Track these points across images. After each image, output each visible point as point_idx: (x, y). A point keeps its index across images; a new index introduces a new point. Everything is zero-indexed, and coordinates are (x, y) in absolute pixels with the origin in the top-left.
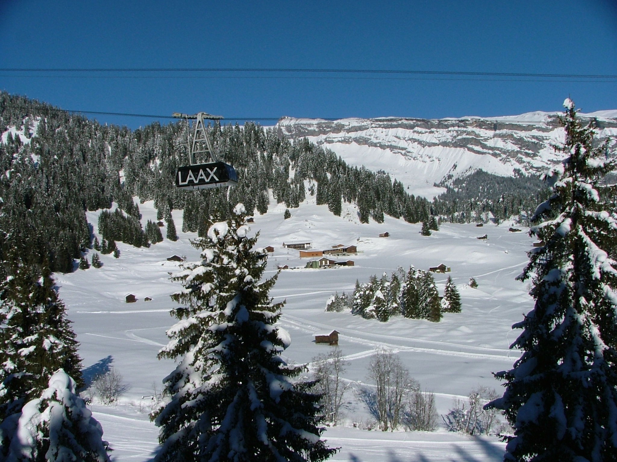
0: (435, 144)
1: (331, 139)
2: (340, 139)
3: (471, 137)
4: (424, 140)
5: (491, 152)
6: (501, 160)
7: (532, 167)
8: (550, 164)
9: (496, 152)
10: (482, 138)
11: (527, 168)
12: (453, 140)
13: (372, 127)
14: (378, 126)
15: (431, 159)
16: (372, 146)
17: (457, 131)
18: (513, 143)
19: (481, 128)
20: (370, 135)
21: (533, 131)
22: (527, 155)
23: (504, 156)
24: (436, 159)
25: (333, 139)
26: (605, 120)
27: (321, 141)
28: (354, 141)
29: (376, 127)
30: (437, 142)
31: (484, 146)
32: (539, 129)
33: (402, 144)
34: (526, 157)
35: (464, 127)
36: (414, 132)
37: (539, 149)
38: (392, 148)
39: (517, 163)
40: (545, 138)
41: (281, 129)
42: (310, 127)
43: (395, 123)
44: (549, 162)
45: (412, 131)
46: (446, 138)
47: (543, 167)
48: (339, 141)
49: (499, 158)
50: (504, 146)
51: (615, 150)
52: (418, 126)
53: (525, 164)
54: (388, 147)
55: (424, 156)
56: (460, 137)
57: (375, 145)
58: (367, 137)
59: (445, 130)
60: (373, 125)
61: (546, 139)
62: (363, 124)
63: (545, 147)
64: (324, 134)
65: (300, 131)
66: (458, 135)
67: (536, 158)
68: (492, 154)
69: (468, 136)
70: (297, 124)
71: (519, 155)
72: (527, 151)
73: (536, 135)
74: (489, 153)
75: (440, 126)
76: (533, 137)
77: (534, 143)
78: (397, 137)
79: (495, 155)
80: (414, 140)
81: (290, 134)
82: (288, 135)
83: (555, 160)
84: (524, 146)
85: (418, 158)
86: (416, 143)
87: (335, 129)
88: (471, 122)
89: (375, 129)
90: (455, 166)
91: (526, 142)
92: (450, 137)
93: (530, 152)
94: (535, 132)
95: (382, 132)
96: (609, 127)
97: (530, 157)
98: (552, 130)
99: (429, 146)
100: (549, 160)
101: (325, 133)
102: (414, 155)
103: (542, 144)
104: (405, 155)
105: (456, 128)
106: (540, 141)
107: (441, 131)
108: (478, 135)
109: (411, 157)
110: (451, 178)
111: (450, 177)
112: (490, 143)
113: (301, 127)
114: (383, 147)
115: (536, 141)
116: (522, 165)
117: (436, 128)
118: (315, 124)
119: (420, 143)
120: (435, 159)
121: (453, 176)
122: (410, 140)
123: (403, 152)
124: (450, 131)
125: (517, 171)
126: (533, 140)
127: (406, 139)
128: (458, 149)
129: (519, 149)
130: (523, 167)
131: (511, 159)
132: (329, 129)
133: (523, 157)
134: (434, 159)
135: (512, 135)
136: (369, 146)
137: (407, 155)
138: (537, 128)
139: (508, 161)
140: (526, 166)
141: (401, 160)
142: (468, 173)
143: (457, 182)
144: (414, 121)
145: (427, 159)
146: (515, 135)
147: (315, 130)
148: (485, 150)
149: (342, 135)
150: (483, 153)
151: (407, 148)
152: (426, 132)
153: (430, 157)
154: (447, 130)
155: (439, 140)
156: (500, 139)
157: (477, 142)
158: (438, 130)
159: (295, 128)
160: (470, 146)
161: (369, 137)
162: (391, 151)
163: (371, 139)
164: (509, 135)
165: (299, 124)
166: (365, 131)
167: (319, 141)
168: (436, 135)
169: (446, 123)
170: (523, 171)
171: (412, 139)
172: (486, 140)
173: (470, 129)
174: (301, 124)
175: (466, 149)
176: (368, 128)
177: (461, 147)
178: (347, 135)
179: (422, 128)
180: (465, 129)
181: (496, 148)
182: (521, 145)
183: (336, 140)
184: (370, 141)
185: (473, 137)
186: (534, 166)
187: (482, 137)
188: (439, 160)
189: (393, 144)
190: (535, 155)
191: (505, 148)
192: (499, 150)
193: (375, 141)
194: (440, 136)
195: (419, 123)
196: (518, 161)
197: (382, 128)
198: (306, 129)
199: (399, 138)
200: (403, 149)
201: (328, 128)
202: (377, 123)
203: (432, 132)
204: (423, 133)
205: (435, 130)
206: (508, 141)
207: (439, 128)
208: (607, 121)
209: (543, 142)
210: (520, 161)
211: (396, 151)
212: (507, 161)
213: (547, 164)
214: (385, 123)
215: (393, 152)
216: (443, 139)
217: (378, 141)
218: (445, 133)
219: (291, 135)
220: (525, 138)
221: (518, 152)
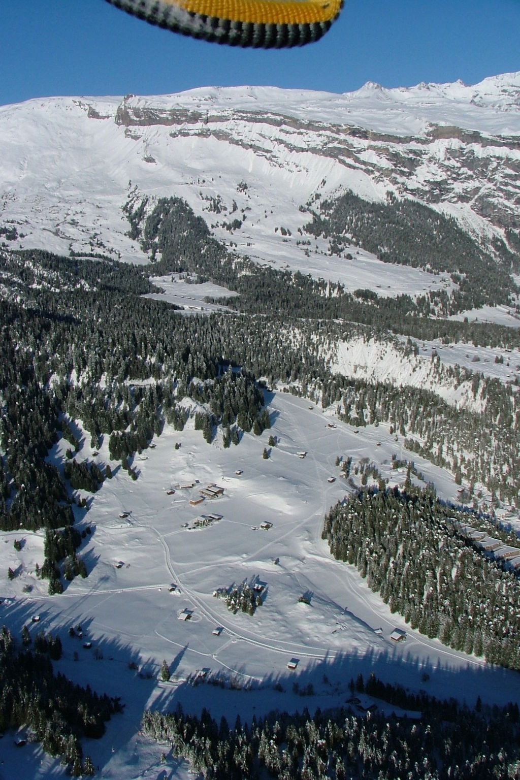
0: (303, 150)
1: (186, 131)
2: (197, 132)
3: (343, 147)
4: (292, 143)
5: (363, 167)
6: (373, 178)
7: (406, 189)
8: (426, 186)
9: (369, 169)
10: (355, 150)
11: (401, 190)
12: (323, 147)
13: (234, 119)
14: (240, 118)
15: (298, 169)
16: (233, 143)
17: (328, 137)
18: (388, 159)
19: (354, 136)
20: (231, 129)
21: (411, 143)
22: (402, 173)
23: (377, 174)
24: (304, 168)
25: (189, 131)
26: (488, 137)
27: (175, 133)
28: (213, 134)
29: (237, 119)
30: (306, 147)
31: (357, 160)
32: (418, 140)
33: (268, 145)
34: (401, 176)
35: (336, 133)
36: (281, 130)
37: (416, 166)
38: (256, 148)
39: (391, 184)
40: (423, 152)
41: (128, 113)
42: (162, 114)
43: (259, 117)
44: (425, 184)
45: (279, 128)
46: (316, 143)
47: (418, 188)
48: (195, 134)
49: (372, 176)
50: (378, 162)
51: (495, 174)
52: (285, 123)
53: (399, 185)
54: (251, 146)
55: (290, 163)
56: (330, 145)
57: (236, 143)
58: (227, 131)
59: (315, 132)
60: (235, 117)
61: (425, 154)
62: (223, 114)
63: (423, 163)
64: (178, 124)
65: (150, 117)
66: (329, 142)
67: (412, 177)
68: (365, 170)
69: (340, 146)
70: (146, 109)
71: (394, 175)
72: (402, 169)
73: (414, 148)
74: (361, 169)
75: (310, 127)
76: (411, 151)
77: (411, 159)
78: (261, 135)
79: (368, 172)
80: (281, 142)
81: (138, 119)
82: (136, 121)
83: (432, 180)
84: (399, 163)
85: (284, 165)
86: (283, 145)
87: (191, 118)
88: (344, 127)
89: (236, 121)
90: (324, 182)
91: (402, 157)
92: (320, 143)
93: (406, 170)
94: (414, 146)
95: (245, 127)
96: (492, 145)
97: (406, 176)
98: (432, 141)
99: (297, 151)
100: (425, 181)
101: (179, 122)
102: (280, 161)
103: (419, 160)
104: (269, 159)
105: (328, 133)
106: (418, 156)
107: (311, 133)
108: (352, 146)
109: (276, 162)
110: (319, 198)
111: (318, 196)
112: (363, 156)
113: (151, 113)
114: (246, 146)
115: (414, 157)
116: (396, 187)
117: (305, 129)
118: (168, 111)
119: (287, 145)
120: (302, 170)
121: (320, 195)
122: (276, 140)
123: (268, 155)
124: (320, 135)
125: (390, 194)
126: (411, 156)
127: (272, 139)
128: (329, 158)
129: (393, 167)
130: (397, 189)
131: (385, 178)
132: (184, 119)
133: (398, 176)
134: (302, 168)
135: (388, 149)
136: (230, 143)
137: (272, 161)
138: (415, 139)
139: (382, 181)
140: (400, 188)
141: (265, 166)
142: (337, 195)
143: (325, 206)
144: (282, 117)
145: (293, 168)
146: (391, 150)
147: (167, 118)
148: (357, 165)
149: (199, 125)
150: (354, 168)
151: (272, 151)
152: (294, 133)
153: (297, 166)
154: (317, 133)
155: (308, 145)
156: (374, 152)
157: (349, 154)
158: (308, 132)
159: (144, 112)
160: (342, 158)
161: (230, 132)
162: (255, 153)
163: (232, 134)
164: (384, 149)
165: (149, 109)
166: (226, 123)
167: (173, 132)
168: (306, 138)
169: (317, 125)
170: (397, 194)
171: (279, 140)
172: (359, 152)
173: (342, 136)
174: (152, 109)
175: (337, 160)
176: (229, 120)
177: (332, 156)
178: (205, 127)
179: (290, 126)
180: (337, 136)
181: (370, 163)
182: (396, 161)
183: (192, 132)
184: (230, 137)
185: (345, 147)
186: (409, 187)
187: (354, 148)
188: (307, 171)
189: (257, 144)
190: (410, 174)
191: (378, 165)
192: (372, 166)
193: (236, 138)
194: (309, 139)
195: (287, 120)
196: (392, 182)
197: (245, 120)
198: (158, 116)
199: (264, 137)
200: (268, 151)
201: (182, 117)
202: (240, 114)
203: (301, 133)
204: (291, 134)
205: (305, 131)
206: (382, 156)
207: (309, 129)
208: (490, 138)
209: (421, 158)
210: (394, 182)
211: (260, 153)
212: (379, 181)
213: (423, 185)
214: (249, 115)
215: (257, 153)
216: (313, 145)
217: (240, 138)
218: (315, 136)
219: (139, 121)
220: (401, 153)
221: (392, 171)
